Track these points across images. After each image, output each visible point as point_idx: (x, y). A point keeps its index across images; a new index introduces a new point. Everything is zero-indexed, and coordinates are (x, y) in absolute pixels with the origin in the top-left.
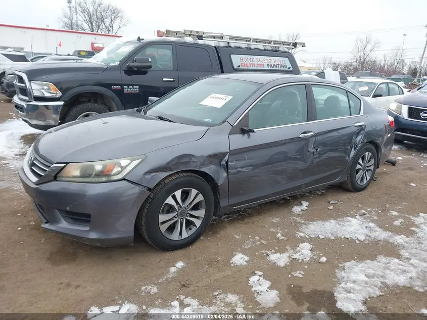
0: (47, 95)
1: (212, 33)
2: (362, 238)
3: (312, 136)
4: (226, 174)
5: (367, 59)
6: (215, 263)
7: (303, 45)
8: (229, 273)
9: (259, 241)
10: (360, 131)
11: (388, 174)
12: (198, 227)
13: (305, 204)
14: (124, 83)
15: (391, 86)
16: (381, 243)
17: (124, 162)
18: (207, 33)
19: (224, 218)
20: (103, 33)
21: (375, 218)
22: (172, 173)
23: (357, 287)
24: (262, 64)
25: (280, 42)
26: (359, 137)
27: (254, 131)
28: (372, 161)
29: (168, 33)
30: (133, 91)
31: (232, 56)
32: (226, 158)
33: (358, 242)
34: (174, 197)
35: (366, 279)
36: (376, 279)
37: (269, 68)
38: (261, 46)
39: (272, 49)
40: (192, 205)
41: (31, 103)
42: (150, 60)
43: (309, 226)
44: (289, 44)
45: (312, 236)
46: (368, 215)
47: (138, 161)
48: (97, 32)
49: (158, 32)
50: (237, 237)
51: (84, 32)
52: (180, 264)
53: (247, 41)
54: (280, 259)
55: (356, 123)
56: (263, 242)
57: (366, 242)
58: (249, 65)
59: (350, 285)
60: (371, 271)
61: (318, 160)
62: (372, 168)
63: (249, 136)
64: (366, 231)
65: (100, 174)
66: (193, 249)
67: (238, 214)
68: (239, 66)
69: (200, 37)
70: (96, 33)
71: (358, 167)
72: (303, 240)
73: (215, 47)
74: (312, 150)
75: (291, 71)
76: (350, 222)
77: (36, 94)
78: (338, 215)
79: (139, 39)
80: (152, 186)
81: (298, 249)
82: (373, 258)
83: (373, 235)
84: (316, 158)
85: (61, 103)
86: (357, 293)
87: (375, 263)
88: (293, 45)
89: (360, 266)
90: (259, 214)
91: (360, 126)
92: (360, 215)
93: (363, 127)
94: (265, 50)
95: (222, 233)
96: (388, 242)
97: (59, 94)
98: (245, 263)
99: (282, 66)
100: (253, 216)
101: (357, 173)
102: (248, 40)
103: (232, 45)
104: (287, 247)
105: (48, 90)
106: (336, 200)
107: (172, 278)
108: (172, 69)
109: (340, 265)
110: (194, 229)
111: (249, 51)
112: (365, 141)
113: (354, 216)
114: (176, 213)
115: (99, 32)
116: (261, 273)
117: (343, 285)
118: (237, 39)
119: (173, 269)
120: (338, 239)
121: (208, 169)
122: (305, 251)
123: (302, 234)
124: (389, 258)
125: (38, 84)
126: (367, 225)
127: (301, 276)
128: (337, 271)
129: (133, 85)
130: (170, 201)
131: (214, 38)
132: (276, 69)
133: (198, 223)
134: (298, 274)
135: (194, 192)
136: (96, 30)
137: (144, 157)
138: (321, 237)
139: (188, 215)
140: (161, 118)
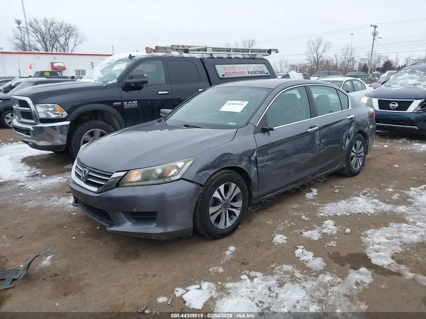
0: (53, 116)
1: (196, 47)
2: (372, 211)
3: (317, 130)
4: (256, 168)
5: (320, 60)
6: (261, 244)
7: (277, 51)
8: (274, 250)
9: (289, 223)
10: (351, 123)
11: (373, 160)
12: (238, 216)
13: (315, 191)
14: (123, 99)
15: (354, 82)
16: (388, 213)
17: (180, 164)
18: (192, 46)
19: (251, 209)
20: (58, 52)
21: (376, 195)
22: (216, 170)
23: (383, 248)
24: (244, 72)
25: (256, 50)
26: (352, 128)
27: (273, 129)
28: (362, 149)
29: (158, 49)
30: (132, 106)
31: (217, 66)
32: (255, 154)
33: (369, 215)
34: (219, 191)
35: (387, 241)
36: (395, 240)
37: (250, 75)
38: (240, 55)
39: (249, 57)
40: (233, 197)
41: (37, 126)
42: (145, 76)
43: (325, 208)
44: (264, 51)
45: (331, 215)
46: (369, 194)
47: (191, 162)
48: (52, 51)
49: (147, 48)
50: (269, 223)
51: (38, 52)
52: (232, 248)
53: (236, 51)
54: (314, 235)
55: (348, 116)
56: (292, 223)
57: (376, 214)
58: (232, 74)
59: (376, 247)
60: (389, 235)
61: (322, 151)
62: (363, 154)
63: (269, 134)
64: (373, 206)
65: (162, 176)
66: (236, 235)
67: (260, 205)
68: (223, 75)
69: (186, 51)
70: (50, 52)
71: (352, 154)
72: (325, 219)
73: (200, 59)
74: (317, 142)
75: (269, 76)
76: (357, 200)
77: (42, 116)
78: (345, 196)
79: (131, 57)
80: (203, 182)
81: (324, 225)
82: (387, 225)
83: (379, 208)
84: (321, 149)
85: (68, 123)
86: (384, 251)
87: (389, 228)
88: (268, 52)
89: (379, 231)
90: (278, 203)
91: (351, 118)
92: (363, 195)
93: (354, 119)
94: (244, 58)
95: (255, 221)
96: (393, 212)
97: (65, 114)
98: (285, 241)
99: (261, 72)
100: (275, 205)
101: (352, 160)
102: (229, 50)
103: (215, 56)
104: (314, 226)
105: (53, 112)
106: (339, 185)
107: (230, 259)
108: (164, 82)
109: (363, 233)
110: (235, 219)
111: (230, 61)
112: (356, 131)
113: (359, 196)
114: (221, 205)
115: (54, 51)
116: (303, 247)
117: (371, 247)
118: (219, 50)
119: (228, 253)
120: (352, 215)
121: (243, 165)
122: (330, 227)
123: (322, 214)
124: (399, 224)
125: (42, 107)
126: (371, 201)
127: (335, 245)
128: (362, 238)
129: (132, 101)
130: (216, 195)
131: (199, 50)
132: (256, 75)
133: (237, 212)
134: (332, 244)
135: (233, 185)
136: (51, 50)
137: (194, 158)
138: (339, 214)
139: (229, 206)
140: (187, 126)
